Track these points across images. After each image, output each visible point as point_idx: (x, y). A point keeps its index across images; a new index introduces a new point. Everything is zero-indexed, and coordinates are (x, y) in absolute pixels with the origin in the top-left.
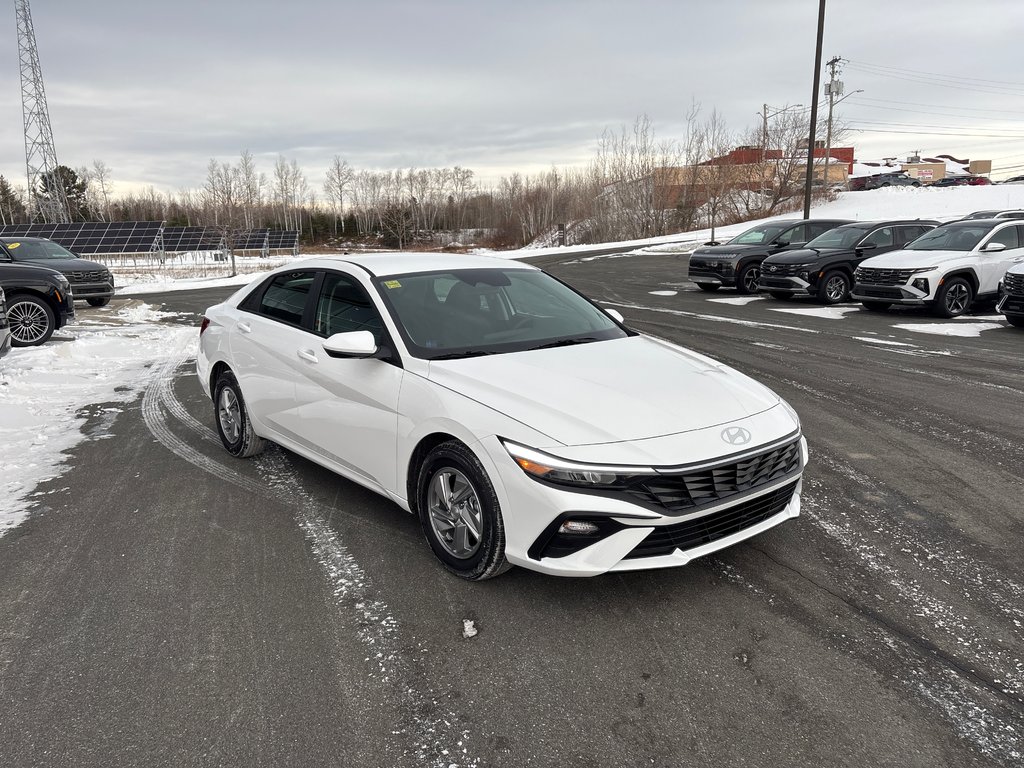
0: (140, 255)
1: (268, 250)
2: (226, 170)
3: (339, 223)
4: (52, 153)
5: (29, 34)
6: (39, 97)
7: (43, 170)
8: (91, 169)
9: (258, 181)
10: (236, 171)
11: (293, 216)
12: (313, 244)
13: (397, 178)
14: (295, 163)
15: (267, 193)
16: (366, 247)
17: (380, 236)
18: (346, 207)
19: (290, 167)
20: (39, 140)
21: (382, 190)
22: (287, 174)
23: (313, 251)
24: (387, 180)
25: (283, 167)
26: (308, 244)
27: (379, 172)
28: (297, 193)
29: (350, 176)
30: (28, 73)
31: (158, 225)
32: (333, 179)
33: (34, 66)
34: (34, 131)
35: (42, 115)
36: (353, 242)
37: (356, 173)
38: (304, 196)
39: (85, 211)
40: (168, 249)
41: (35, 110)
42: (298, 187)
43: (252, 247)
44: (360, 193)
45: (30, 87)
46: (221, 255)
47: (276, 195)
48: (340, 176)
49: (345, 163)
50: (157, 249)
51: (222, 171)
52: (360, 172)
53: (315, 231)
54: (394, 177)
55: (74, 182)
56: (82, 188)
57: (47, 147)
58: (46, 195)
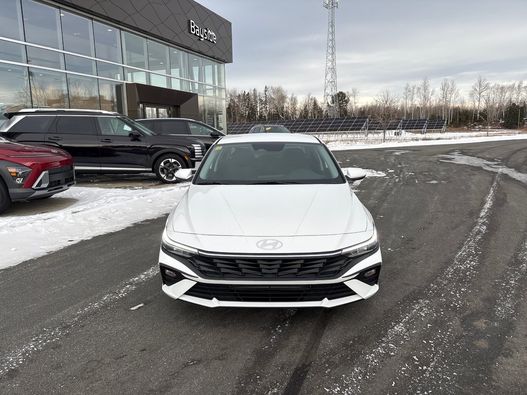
0: (344, 133)
1: (425, 130)
2: (414, 88)
3: (476, 115)
4: (336, 87)
5: (333, 33)
6: (333, 60)
7: (331, 94)
8: (351, 92)
9: (430, 93)
10: (419, 89)
11: (448, 111)
12: (457, 127)
13: (519, 86)
14: (453, 82)
15: (435, 99)
16: (491, 128)
17: (502, 121)
18: (481, 105)
19: (450, 84)
20: (330, 81)
21: (507, 95)
22: (448, 88)
23: (456, 130)
24: (512, 88)
25: (445, 85)
26: (455, 127)
27: (506, 84)
28: (452, 99)
29: (487, 87)
30: (330, 51)
31: (367, 118)
32: (476, 89)
33: (333, 47)
34: (329, 77)
35: (333, 70)
36: (483, 125)
37: (491, 85)
38: (456, 100)
39: (346, 112)
40: (369, 129)
41: (331, 67)
42: (454, 95)
43: (417, 129)
44: (492, 96)
45: (330, 57)
46: (398, 133)
47: (440, 100)
48: (481, 86)
49: (485, 80)
50: (364, 129)
51: (412, 89)
52: (494, 84)
53: (460, 120)
54: (516, 86)
55: (344, 99)
56: (347, 102)
57: (334, 83)
58: (332, 105)
